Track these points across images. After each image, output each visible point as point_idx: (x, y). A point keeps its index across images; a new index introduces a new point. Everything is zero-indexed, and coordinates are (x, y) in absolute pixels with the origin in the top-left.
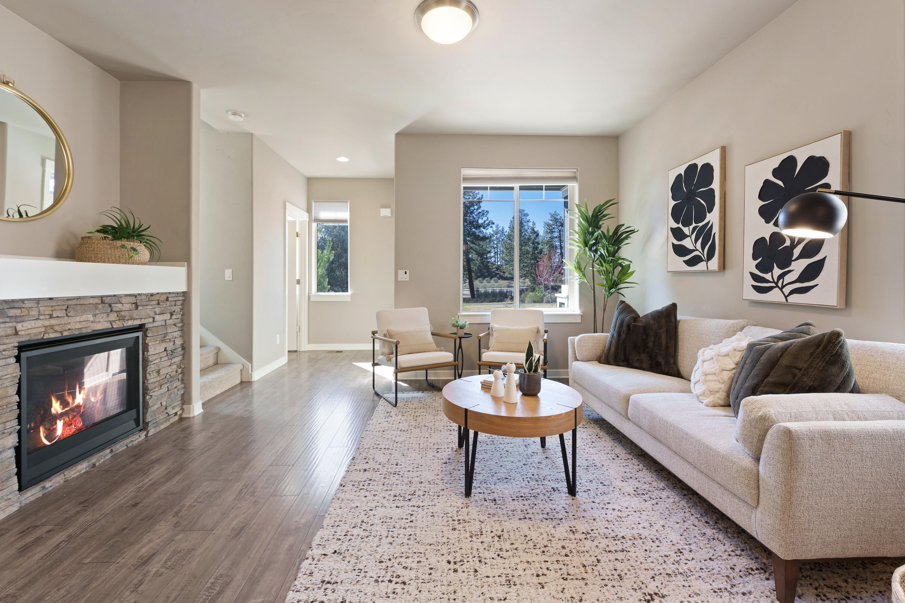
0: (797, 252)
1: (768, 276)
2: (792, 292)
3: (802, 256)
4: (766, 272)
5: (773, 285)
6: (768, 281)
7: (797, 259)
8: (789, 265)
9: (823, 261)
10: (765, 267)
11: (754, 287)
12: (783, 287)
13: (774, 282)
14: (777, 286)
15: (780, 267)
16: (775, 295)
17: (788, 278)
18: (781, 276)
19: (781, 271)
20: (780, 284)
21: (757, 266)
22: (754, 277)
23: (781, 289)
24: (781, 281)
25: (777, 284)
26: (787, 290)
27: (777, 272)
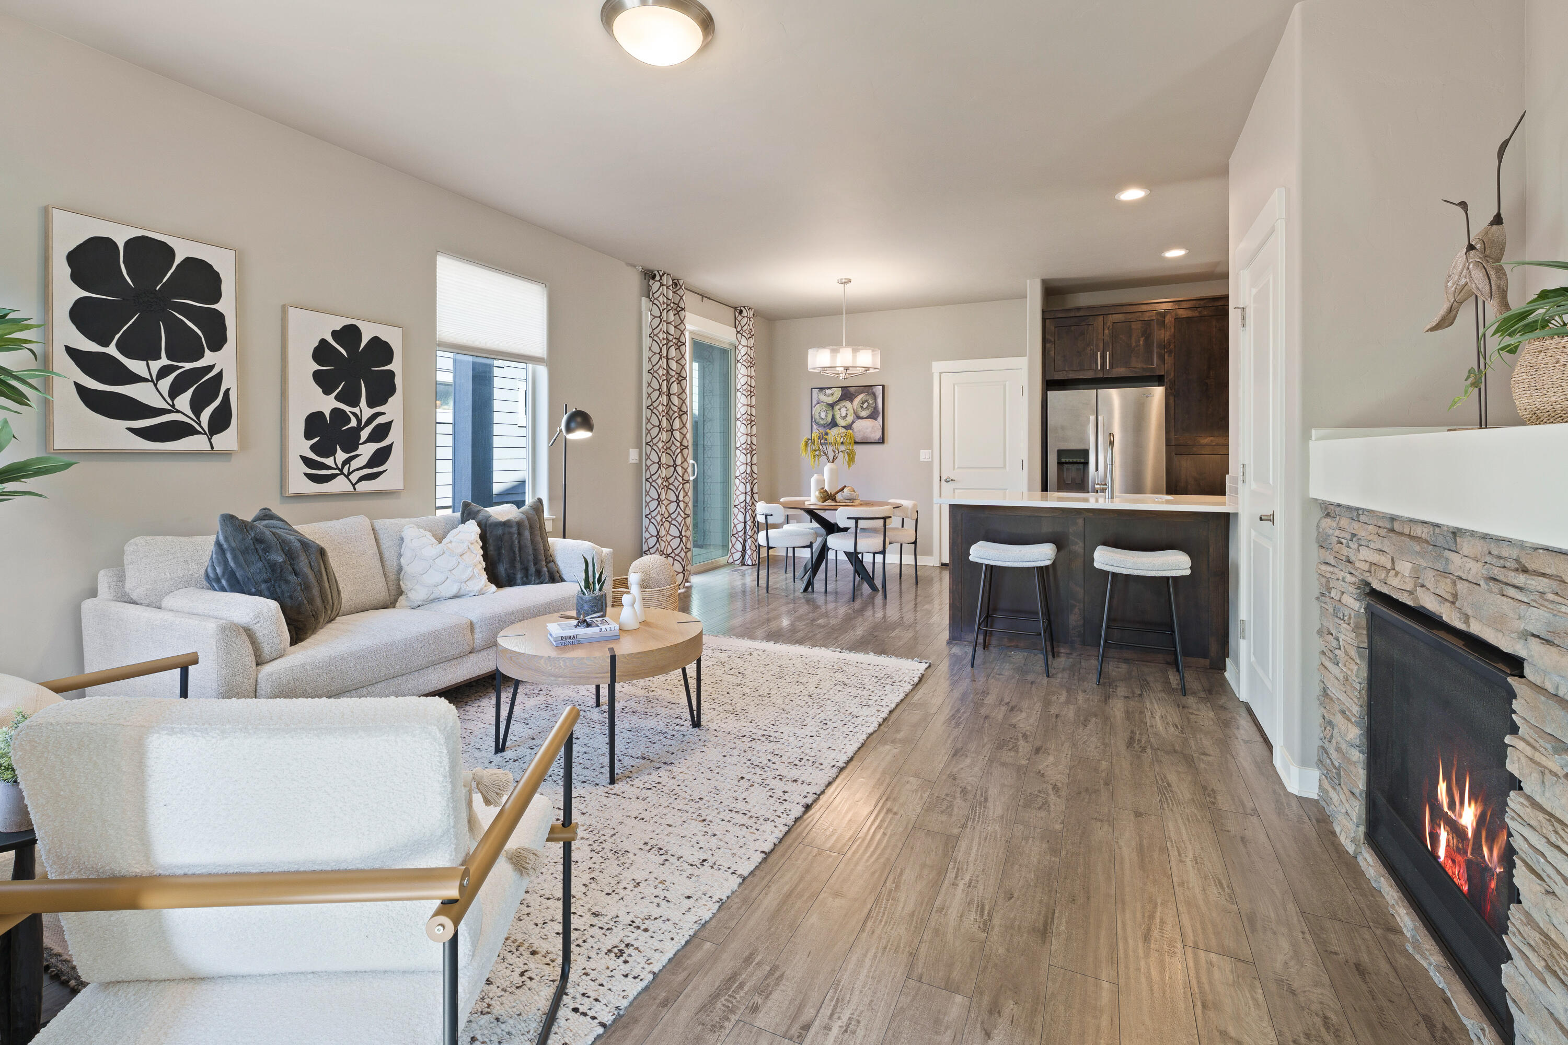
0: (365, 434)
1: (329, 461)
2: (361, 479)
3: (371, 439)
4: (327, 456)
5: (337, 472)
6: (329, 468)
7: (364, 443)
8: (357, 449)
9: (390, 447)
10: (325, 449)
11: (308, 476)
12: (349, 474)
13: (337, 468)
14: (342, 473)
15: (345, 450)
16: (340, 485)
17: (355, 464)
18: (347, 462)
19: (347, 456)
20: (345, 471)
21: (313, 448)
22: (307, 461)
23: (347, 477)
24: (347, 467)
25: (341, 470)
26: (354, 477)
27: (341, 456)
